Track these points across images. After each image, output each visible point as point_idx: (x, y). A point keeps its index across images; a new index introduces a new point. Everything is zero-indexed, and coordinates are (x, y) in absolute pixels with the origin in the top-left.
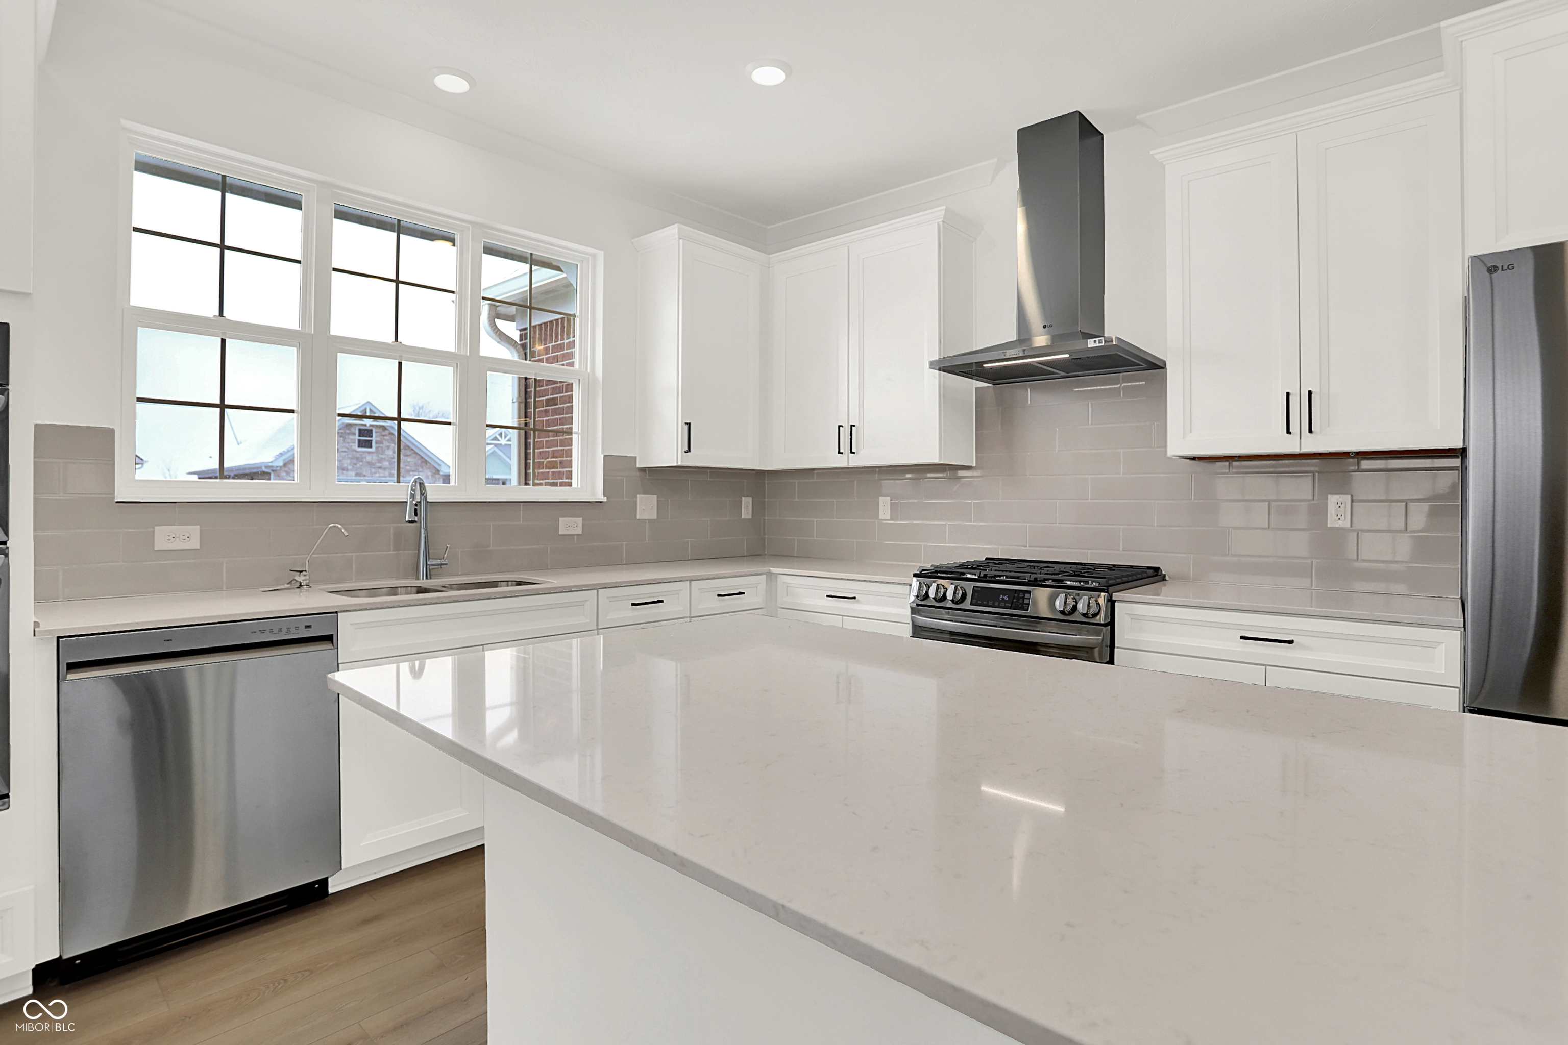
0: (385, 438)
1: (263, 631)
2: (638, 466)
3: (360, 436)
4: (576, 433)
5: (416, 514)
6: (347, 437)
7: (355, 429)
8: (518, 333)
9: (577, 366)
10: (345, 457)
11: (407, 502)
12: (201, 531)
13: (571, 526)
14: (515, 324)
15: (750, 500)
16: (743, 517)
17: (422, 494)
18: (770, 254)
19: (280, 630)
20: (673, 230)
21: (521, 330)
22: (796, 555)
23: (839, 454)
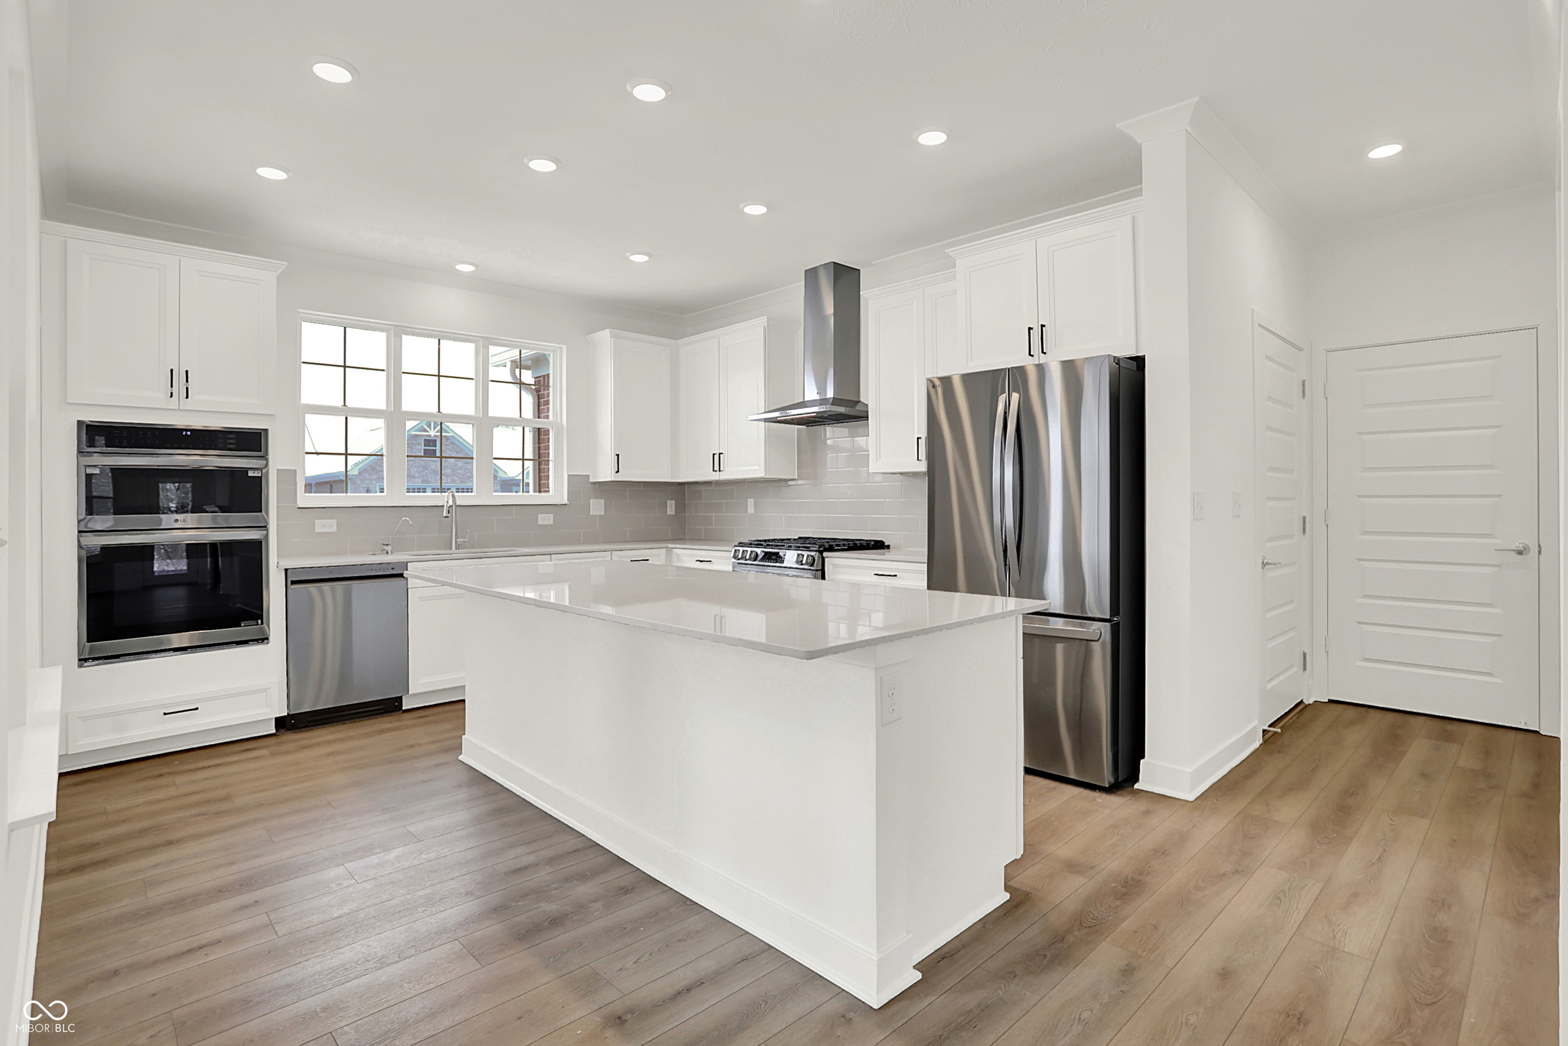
0: (448, 447)
1: (372, 570)
2: (591, 481)
3: (425, 446)
4: (552, 461)
5: (449, 513)
6: (414, 447)
7: (421, 440)
8: (533, 380)
9: (551, 418)
10: (412, 465)
11: (443, 506)
12: (337, 522)
13: (545, 519)
14: (530, 372)
15: (673, 502)
16: (668, 513)
17: (453, 501)
18: (677, 339)
19: (380, 569)
20: (607, 332)
21: (535, 378)
22: (703, 538)
23: (714, 472)
